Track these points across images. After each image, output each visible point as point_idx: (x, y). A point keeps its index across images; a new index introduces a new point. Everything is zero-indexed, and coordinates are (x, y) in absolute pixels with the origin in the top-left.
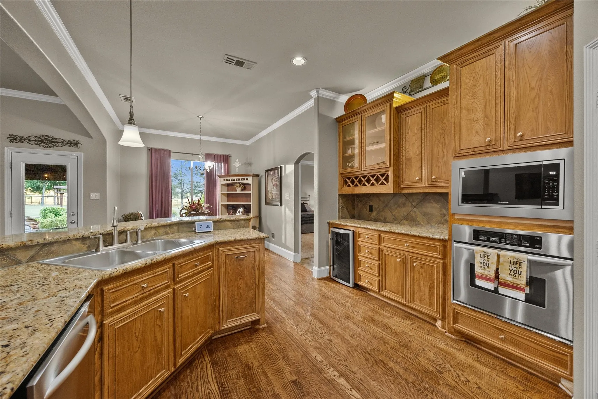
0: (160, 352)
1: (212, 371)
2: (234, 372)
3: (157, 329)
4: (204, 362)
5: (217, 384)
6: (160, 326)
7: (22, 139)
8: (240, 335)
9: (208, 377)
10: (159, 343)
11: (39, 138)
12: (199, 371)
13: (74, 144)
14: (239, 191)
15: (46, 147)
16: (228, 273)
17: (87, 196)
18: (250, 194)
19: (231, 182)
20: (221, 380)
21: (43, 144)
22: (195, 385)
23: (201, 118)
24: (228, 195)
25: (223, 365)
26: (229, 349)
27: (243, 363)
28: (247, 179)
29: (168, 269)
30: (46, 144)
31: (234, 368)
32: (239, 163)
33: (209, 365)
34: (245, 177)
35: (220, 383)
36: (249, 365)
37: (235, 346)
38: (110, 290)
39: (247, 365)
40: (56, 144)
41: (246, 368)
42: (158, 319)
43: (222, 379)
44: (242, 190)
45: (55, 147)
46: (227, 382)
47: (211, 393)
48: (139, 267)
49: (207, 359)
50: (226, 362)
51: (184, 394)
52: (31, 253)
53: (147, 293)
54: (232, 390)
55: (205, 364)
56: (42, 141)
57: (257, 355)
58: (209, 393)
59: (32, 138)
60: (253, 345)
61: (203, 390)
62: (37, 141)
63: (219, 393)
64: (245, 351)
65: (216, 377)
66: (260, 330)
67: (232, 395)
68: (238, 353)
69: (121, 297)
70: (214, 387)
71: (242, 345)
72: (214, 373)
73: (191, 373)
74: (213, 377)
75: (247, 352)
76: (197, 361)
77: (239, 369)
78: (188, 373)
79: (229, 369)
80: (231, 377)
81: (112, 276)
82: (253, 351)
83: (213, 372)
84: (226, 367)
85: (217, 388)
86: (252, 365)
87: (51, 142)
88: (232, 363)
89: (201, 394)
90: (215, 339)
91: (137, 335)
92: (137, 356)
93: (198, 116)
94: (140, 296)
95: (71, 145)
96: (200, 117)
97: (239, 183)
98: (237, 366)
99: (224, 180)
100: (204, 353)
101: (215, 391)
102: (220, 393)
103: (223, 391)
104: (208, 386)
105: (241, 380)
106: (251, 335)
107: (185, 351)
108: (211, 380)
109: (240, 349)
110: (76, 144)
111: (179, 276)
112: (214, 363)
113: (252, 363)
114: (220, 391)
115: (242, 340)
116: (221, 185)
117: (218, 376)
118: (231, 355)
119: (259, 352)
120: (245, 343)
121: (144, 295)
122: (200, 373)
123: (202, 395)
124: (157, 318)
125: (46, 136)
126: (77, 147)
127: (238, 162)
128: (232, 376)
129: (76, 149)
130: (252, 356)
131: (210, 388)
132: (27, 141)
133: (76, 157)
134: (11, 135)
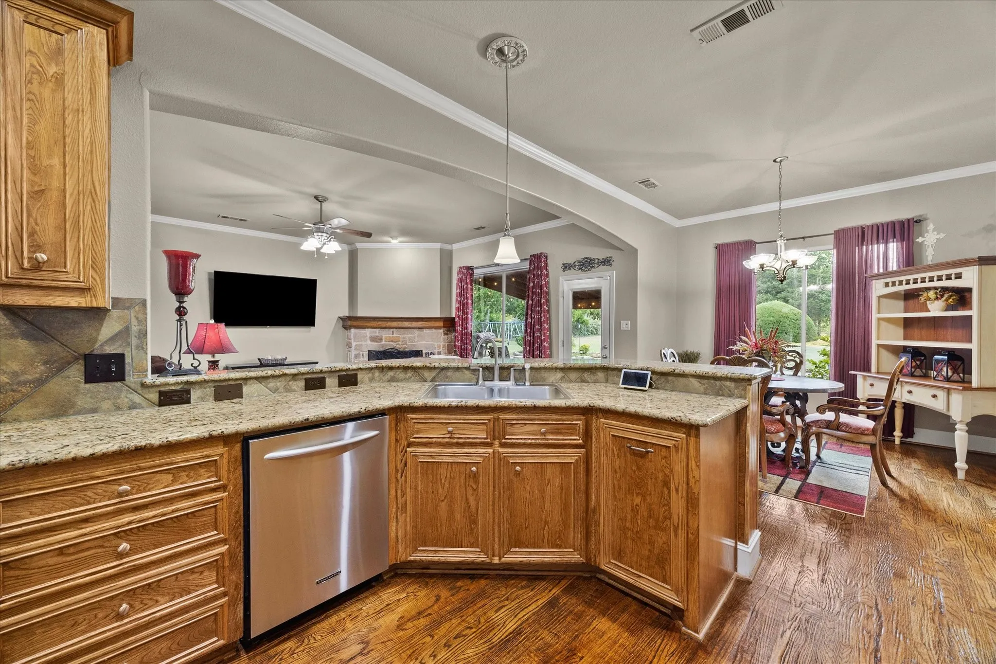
0: (475, 522)
1: (538, 608)
2: (549, 638)
3: (470, 492)
4: (546, 591)
5: (517, 628)
6: (474, 490)
7: (570, 266)
8: (634, 606)
9: (523, 610)
10: (474, 511)
11: (581, 262)
12: (529, 594)
13: (607, 262)
14: (936, 309)
15: (587, 271)
16: (615, 472)
17: (618, 325)
18: (970, 318)
19: (912, 286)
20: (525, 629)
21: (584, 268)
22: (506, 603)
23: (781, 161)
24: (908, 323)
25: (553, 618)
26: (592, 607)
27: (574, 644)
28: (959, 276)
29: (487, 421)
30: (586, 268)
31: (556, 634)
32: (938, 234)
33: (546, 599)
34: (953, 271)
35: (520, 629)
36: (575, 654)
37: (603, 613)
38: (413, 419)
39: (574, 650)
40: (593, 265)
41: (565, 652)
42: (471, 479)
43: (529, 629)
44: (949, 308)
45: (593, 269)
46: (525, 638)
47: (499, 627)
48: (442, 406)
49: (554, 591)
50: (561, 617)
51: (488, 600)
52: (433, 374)
53: (455, 440)
54: (515, 653)
55: (544, 594)
56: (583, 265)
57: (607, 658)
58: (498, 626)
59: (576, 264)
60: (625, 639)
61: (502, 615)
62: (579, 266)
63: (503, 637)
64: (604, 633)
65: (527, 620)
66: (678, 635)
67: (505, 657)
68: (590, 625)
69: (426, 431)
70: (511, 626)
71: (615, 621)
72: (534, 614)
73: (523, 587)
74: (526, 616)
75: (601, 637)
76: (544, 583)
77: (557, 643)
78: (520, 585)
79: (550, 628)
80: (536, 639)
81: (411, 405)
82: (610, 648)
83: (534, 611)
84: (553, 622)
85: (511, 630)
86: (578, 659)
87: (589, 264)
88: (564, 627)
89: (493, 617)
90: (599, 579)
91: (443, 481)
92: (443, 505)
93: (775, 161)
94: (447, 440)
95: (605, 264)
96: (778, 160)
97: (936, 288)
98: (562, 637)
99: (887, 285)
100: (563, 582)
101: (504, 630)
102: (503, 639)
103: (508, 641)
104: (509, 618)
105: (538, 657)
106: (650, 625)
107: (517, 549)
108: (520, 616)
109: (602, 624)
110: (610, 261)
111: (507, 437)
112: (552, 604)
113: (582, 658)
114: (506, 637)
115: (625, 617)
116: (880, 297)
117: (530, 621)
118: (579, 618)
119: (616, 657)
120: (622, 625)
121: (452, 440)
122: (525, 597)
123: (493, 619)
124: (470, 476)
125: (585, 258)
126: (610, 265)
127: (934, 230)
128: (540, 640)
129: (609, 267)
130: (597, 650)
131: (507, 623)
132: (573, 267)
133: (609, 278)
134: (564, 264)
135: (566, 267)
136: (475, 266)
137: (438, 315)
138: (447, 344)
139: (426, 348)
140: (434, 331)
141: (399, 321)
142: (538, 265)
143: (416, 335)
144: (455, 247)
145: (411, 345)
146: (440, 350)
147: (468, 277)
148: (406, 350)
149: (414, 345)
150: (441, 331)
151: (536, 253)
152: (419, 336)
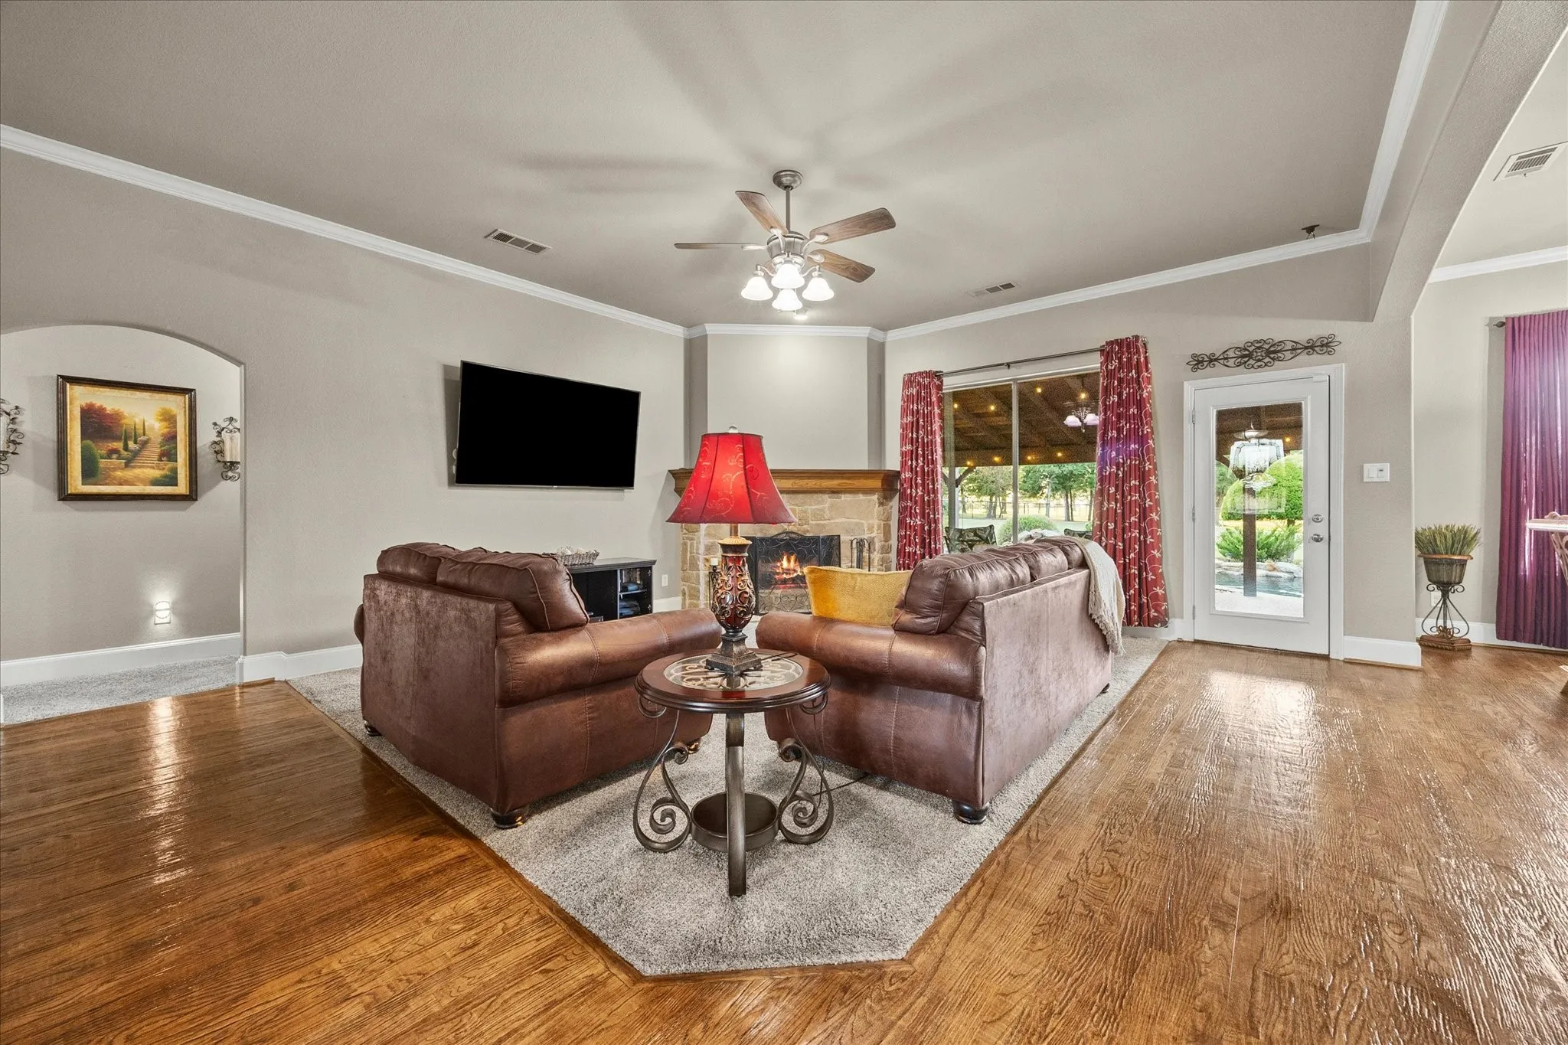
7: (1212, 360)
11: (1245, 349)
13: (1323, 346)
15: (1259, 367)
17: (1355, 474)
21: (1252, 362)
30: (1259, 360)
40: (1279, 355)
45: (1277, 363)
56: (1250, 356)
59: (1231, 354)
62: (1238, 357)
87: (1268, 353)
95: (1314, 350)
110: (1327, 345)
125: (1259, 342)
126: (1326, 352)
129: (1326, 357)
132: (1222, 361)
133: (1327, 378)
134: (1194, 356)
135: (1200, 362)
136: (945, 371)
137: (864, 465)
138: (882, 523)
139: (847, 532)
140: (861, 497)
141: (797, 478)
142: (1129, 359)
143: (827, 505)
144: (893, 336)
145: (818, 525)
146: (873, 535)
147: (934, 391)
148: (808, 535)
149: (824, 526)
150: (875, 497)
151: (1123, 336)
152: (832, 506)
